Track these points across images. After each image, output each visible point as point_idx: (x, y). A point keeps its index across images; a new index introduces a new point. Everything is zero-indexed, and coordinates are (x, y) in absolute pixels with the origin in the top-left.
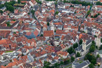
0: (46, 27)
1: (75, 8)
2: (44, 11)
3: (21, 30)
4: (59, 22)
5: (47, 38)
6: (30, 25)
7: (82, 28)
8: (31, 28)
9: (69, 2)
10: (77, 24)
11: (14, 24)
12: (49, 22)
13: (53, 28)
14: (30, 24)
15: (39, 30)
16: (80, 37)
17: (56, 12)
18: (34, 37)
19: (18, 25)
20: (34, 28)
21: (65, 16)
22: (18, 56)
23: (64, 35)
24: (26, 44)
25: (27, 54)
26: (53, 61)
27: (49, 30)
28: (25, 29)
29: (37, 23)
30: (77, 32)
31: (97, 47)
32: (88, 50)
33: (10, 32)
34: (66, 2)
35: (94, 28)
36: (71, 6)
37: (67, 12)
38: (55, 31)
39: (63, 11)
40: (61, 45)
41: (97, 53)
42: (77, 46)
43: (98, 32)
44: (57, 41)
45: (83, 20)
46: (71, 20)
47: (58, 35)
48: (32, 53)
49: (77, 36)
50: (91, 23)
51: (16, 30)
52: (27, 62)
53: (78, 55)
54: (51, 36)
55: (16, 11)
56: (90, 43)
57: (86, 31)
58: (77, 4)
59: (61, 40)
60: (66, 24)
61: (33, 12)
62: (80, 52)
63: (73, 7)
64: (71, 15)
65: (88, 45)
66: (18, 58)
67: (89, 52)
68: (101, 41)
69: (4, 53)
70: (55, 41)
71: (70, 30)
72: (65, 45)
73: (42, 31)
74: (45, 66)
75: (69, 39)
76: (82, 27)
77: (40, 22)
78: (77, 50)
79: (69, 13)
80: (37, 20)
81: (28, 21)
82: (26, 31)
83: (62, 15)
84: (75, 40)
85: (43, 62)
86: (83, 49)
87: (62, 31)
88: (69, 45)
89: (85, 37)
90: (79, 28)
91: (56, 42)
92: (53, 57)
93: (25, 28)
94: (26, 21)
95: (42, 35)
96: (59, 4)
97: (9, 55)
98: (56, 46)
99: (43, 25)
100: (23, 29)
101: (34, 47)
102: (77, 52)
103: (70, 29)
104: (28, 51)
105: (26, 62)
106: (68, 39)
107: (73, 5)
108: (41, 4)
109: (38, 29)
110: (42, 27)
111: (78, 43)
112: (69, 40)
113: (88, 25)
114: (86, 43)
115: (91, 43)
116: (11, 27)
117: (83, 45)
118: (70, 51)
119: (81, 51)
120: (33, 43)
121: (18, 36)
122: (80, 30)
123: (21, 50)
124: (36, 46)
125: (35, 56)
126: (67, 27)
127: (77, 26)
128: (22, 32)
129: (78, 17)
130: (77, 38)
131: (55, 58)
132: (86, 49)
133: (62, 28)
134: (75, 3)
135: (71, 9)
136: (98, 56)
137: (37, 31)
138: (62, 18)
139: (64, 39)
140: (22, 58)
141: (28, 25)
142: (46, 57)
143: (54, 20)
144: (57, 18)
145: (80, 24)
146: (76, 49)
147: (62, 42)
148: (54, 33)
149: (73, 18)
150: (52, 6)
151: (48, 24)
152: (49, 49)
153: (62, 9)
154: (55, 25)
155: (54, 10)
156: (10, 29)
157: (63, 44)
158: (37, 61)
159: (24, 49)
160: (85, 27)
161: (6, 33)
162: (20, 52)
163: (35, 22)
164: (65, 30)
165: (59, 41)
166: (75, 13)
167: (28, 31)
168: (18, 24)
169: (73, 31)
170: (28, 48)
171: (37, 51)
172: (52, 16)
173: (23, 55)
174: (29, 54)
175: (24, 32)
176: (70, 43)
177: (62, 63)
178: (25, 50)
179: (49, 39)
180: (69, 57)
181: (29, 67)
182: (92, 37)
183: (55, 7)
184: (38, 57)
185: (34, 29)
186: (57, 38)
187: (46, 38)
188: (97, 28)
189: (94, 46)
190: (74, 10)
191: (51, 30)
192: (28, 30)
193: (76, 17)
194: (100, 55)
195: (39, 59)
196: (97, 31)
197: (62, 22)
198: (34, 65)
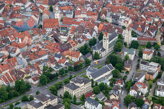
0: (47, 14)
3: (8, 18)
4: (68, 5)
5: (49, 30)
6: (22, 10)
7: (104, 15)
8: (23, 16)
10: (96, 8)
12: (53, 6)
13: (58, 15)
14: (23, 8)
15: (36, 18)
16: (100, 29)
18: (28, 30)
19: (4, 11)
20: (29, 14)
22: (3, 59)
23: (75, 25)
24: (16, 39)
25: (17, 56)
26: (58, 66)
27: (52, 18)
28: (15, 17)
29: (34, 8)
30: (96, 21)
31: (125, 44)
32: (112, 49)
35: (122, 15)
38: (62, 20)
40: (71, 41)
41: (126, 53)
42: (95, 43)
43: (128, 22)
44: (65, 36)
45: (106, 2)
46: (87, 2)
47: (66, 25)
48: (24, 54)
49: (96, 28)
50: (118, 7)
52: (17, 67)
53: (96, 57)
54: (55, 28)
56: (115, 39)
57: (110, 20)
59: (71, 33)
60: (79, 9)
62: (99, 53)
65: (112, 41)
66: (3, 61)
67: (114, 52)
68: (132, 35)
70: (61, 35)
71: (84, 18)
72: (76, 42)
73: (40, 20)
74: (44, 73)
75: (83, 32)
76: (103, 13)
77: (38, 5)
78: (95, 48)
80: (33, 2)
81: (20, 4)
82: (16, 20)
84: (91, 34)
85: (41, 67)
86: (105, 48)
87: (73, 20)
88: (83, 41)
89: (108, 29)
90: (100, 14)
91: (62, 37)
92: (57, 59)
93: (14, 15)
94: (16, 4)
95: (41, 27)
98: (63, 43)
99: (43, 10)
100: (12, 17)
101: (28, 45)
102: (94, 51)
103: (85, 16)
104: (18, 51)
105: (15, 67)
106: (80, 32)
109: (34, 17)
110: (41, 14)
111: (97, 38)
112: (83, 34)
113: (113, 10)
114: (108, 37)
115: (117, 37)
117: (104, 40)
118: (85, 51)
119: (100, 50)
120: (26, 38)
121: (4, 28)
122: (100, 18)
123: (7, 49)
124: (31, 44)
125: (29, 58)
126: (80, 13)
127: (95, 12)
128: (10, 22)
130: (94, 30)
131: (60, 62)
132: (109, 48)
133: (72, 16)
136: (127, 58)
137: (33, 20)
138: (74, 0)
139: (75, 33)
140: (9, 62)
141: (19, 11)
142: (46, 60)
143: (60, 3)
145: (101, 9)
146: (93, 47)
147: (72, 37)
148: (60, 23)
151: (51, 10)
152: (51, 48)
154: (62, 10)
157: (74, 40)
158: (32, 67)
159: (11, 47)
160: (109, 14)
162: (6, 53)
163: (30, 6)
164: (77, 18)
165: (67, 36)
167: (19, 20)
168: (3, 9)
169: (89, 19)
170: (19, 46)
171: (32, 50)
173: (9, 57)
174: (21, 56)
175: (12, 22)
176: (84, 37)
177: (70, 69)
178: (14, 50)
179: (52, 33)
180: (82, 59)
181: (19, 74)
182: (118, 29)
184: (34, 60)
185: (28, 17)
186: (64, 30)
187: (47, 30)
188: (127, 14)
189: (122, 42)
191: (56, 18)
192: (19, 18)
194: (130, 56)
195: (34, 63)
196: (127, 19)
197: (73, 6)
198: (28, 72)
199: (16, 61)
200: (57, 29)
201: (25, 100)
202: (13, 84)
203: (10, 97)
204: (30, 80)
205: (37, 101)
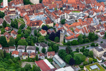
22: (85, 18)
24: (95, 6)
25: (94, 17)
48: (98, 17)
66: (84, 19)
69: (71, 13)
97: (75, 15)
101: (102, 11)
104: (95, 14)
105: (91, 24)
120: (102, 7)
123: (88, 12)
124: (104, 11)
125: (101, 20)
140: (87, 20)
158: (102, 25)
159: (91, 11)
162: (87, 14)
170: (96, 11)
171: (104, 15)
174: (96, 18)
178: (92, 13)
184: (104, 22)
198: (98, 28)
199: (92, 20)
201: (93, 46)
202: (87, 35)
203: (84, 42)
204: (99, 34)
205: (100, 48)
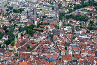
0: (64, 51)
1: (91, 34)
2: (61, 35)
3: (40, 53)
4: (76, 46)
5: (66, 62)
6: (49, 48)
8: (50, 52)
9: (86, 28)
10: (94, 49)
11: (34, 47)
12: (67, 47)
13: (71, 52)
14: (49, 47)
15: (57, 54)
17: (73, 37)
18: (53, 61)
20: (53, 51)
21: (82, 41)
23: (81, 59)
27: (67, 54)
28: (45, 53)
29: (56, 47)
30: (95, 57)
33: (30, 55)
34: (83, 28)
36: (87, 32)
37: (84, 37)
38: (73, 56)
39: (80, 36)
46: (88, 45)
47: (76, 59)
49: (95, 61)
51: (36, 53)
54: (69, 60)
55: (35, 35)
58: (93, 30)
59: (79, 64)
60: (83, 49)
61: (51, 36)
63: (89, 32)
64: (88, 40)
71: (87, 55)
73: (60, 55)
77: (58, 46)
79: (86, 38)
80: (55, 43)
81: (47, 45)
82: (45, 54)
83: (79, 40)
87: (80, 56)
90: (96, 53)
93: (44, 51)
94: (45, 44)
95: (60, 59)
96: (76, 30)
99: (61, 49)
100: (43, 52)
103: (87, 54)
106: (85, 64)
107: (89, 31)
108: (59, 28)
109: (56, 53)
110: (60, 51)
116: (31, 50)
121: (38, 59)
126: (84, 51)
127: (94, 51)
128: (42, 55)
129: (94, 42)
130: (94, 63)
133: (79, 53)
134: (91, 28)
135: (87, 34)
138: (80, 43)
139: (82, 64)
141: (47, 49)
143: (72, 45)
144: (74, 42)
149: (90, 43)
150: (69, 31)
151: (66, 49)
153: (78, 34)
154: (73, 49)
155: (71, 35)
156: (30, 52)
161: (26, 56)
163: (53, 46)
164: (83, 55)
166: (91, 38)
167: (47, 55)
168: (37, 47)
169: (90, 56)
172: (70, 41)
175: (43, 55)
179: (68, 63)
183: (72, 32)
185: (53, 53)
186: (75, 62)
187: (64, 61)
190: (91, 36)
191: (70, 54)
192: (47, 53)
193: (93, 43)
197: (80, 47)
200: (71, 61)
